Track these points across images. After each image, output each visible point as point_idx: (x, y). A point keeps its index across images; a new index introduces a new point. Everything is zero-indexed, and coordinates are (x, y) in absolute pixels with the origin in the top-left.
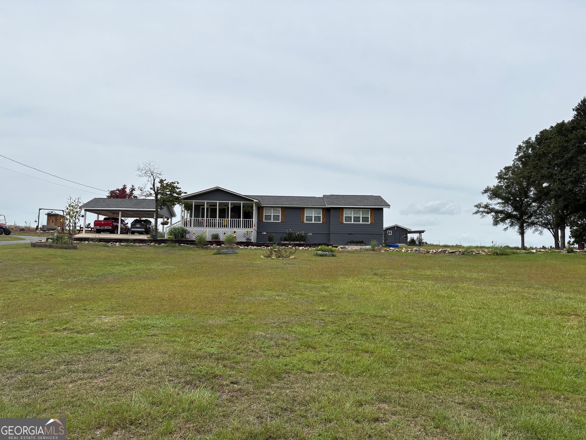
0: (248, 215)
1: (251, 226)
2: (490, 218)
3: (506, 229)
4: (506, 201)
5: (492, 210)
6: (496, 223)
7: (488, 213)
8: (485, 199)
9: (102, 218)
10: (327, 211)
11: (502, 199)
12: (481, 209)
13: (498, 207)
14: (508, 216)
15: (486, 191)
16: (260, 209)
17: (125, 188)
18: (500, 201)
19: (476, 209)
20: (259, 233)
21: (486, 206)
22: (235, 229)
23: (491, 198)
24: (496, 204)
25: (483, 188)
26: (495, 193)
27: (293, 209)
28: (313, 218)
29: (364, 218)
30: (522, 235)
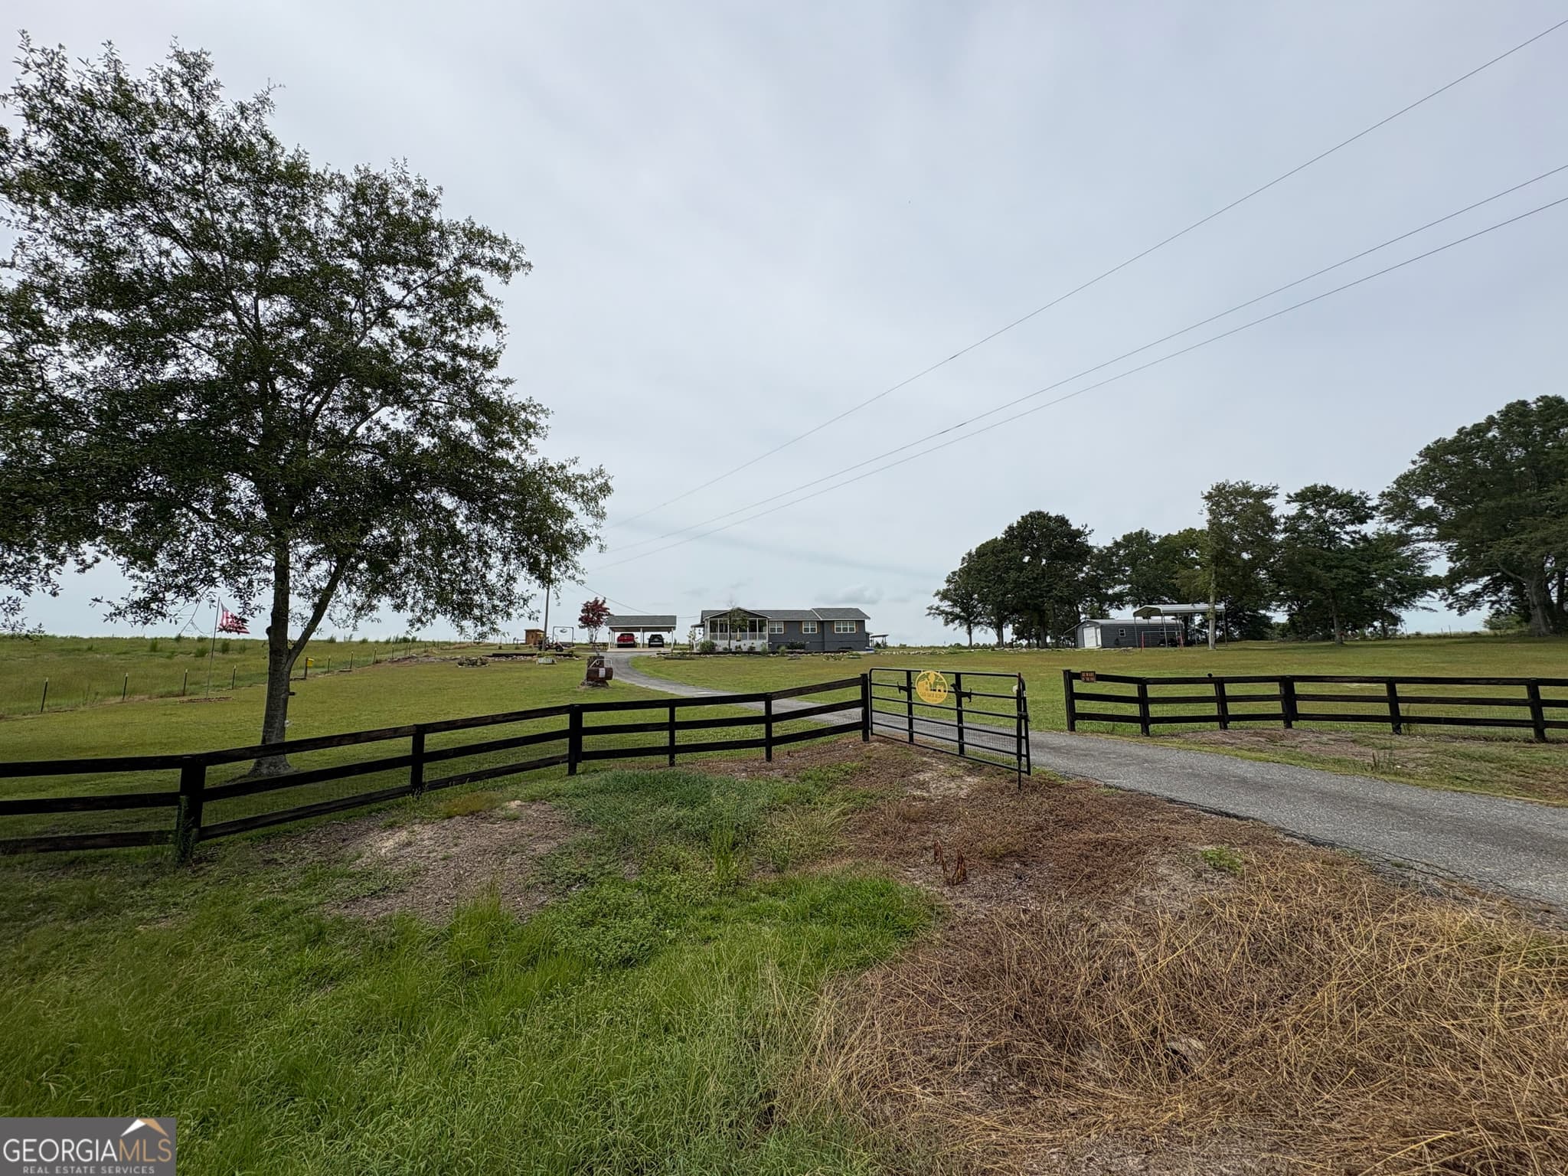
0: (762, 629)
1: (765, 639)
2: (941, 619)
3: (955, 629)
4: (955, 603)
5: (942, 612)
6: (946, 623)
7: (939, 615)
8: (936, 602)
10: (821, 623)
11: (951, 601)
12: (933, 611)
13: (948, 609)
14: (957, 617)
15: (937, 594)
16: (769, 622)
17: (596, 601)
18: (949, 603)
19: (928, 611)
20: (769, 643)
21: (937, 608)
23: (941, 600)
24: (946, 605)
25: (935, 592)
26: (944, 595)
27: (793, 622)
28: (809, 629)
29: (851, 629)
30: (970, 633)
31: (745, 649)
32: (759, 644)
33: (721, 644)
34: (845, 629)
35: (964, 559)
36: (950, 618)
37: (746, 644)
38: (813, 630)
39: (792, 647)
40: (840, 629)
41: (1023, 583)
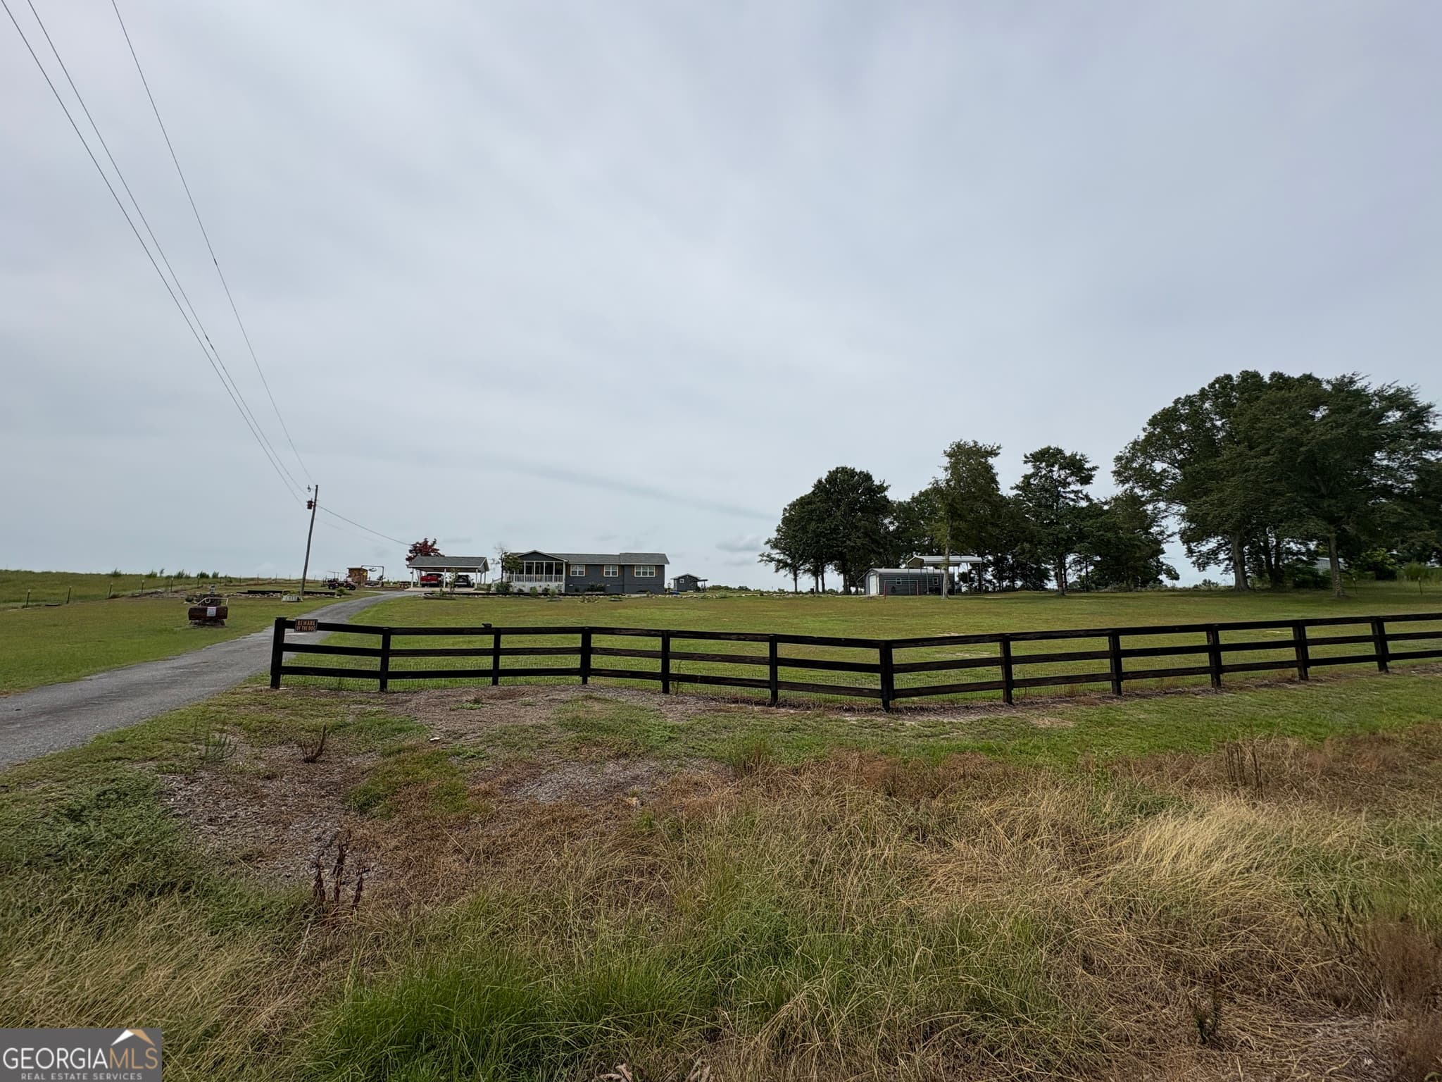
0: (559, 572)
1: (561, 581)
2: (773, 564)
3: (785, 576)
4: (784, 552)
5: (772, 560)
6: (777, 571)
7: (771, 561)
8: (767, 549)
9: (424, 574)
10: (622, 567)
11: (780, 549)
12: (765, 558)
13: (777, 557)
14: (786, 565)
15: (767, 543)
16: (568, 565)
17: (426, 542)
18: (778, 551)
19: (760, 558)
20: (566, 585)
21: (768, 556)
22: (549, 583)
23: (772, 548)
24: (776, 554)
25: (766, 540)
26: (775, 544)
27: (595, 566)
28: (611, 572)
29: (650, 573)
30: (795, 580)
31: (540, 590)
32: (553, 585)
33: (516, 586)
34: (645, 573)
35: (785, 509)
36: (781, 565)
37: (540, 586)
38: (614, 573)
39: (592, 589)
40: (639, 573)
41: (821, 533)
